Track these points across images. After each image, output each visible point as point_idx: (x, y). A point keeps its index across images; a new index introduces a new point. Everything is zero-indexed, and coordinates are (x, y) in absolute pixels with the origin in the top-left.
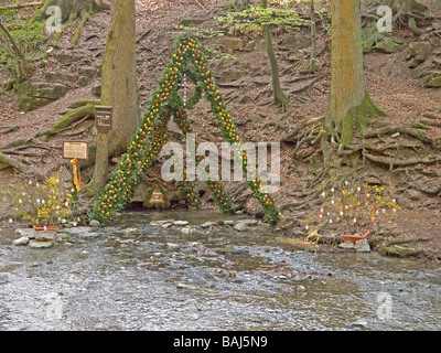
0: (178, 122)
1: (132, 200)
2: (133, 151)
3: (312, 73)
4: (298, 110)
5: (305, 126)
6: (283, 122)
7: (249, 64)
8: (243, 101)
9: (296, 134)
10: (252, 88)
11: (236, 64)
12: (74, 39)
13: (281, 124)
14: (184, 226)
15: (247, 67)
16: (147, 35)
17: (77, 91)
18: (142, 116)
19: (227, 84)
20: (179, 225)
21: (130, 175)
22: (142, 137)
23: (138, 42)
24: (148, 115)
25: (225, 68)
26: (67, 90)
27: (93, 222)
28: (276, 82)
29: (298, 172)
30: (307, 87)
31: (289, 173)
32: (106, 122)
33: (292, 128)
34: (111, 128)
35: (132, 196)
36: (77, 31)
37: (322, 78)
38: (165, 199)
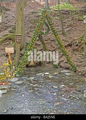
3: (71, 26)
4: (69, 36)
5: (74, 40)
9: (72, 42)
12: (2, 17)
13: (66, 40)
17: (4, 32)
22: (32, 45)
24: (34, 37)
26: (1, 31)
29: (75, 54)
30: (70, 29)
31: (72, 54)
33: (70, 41)
34: (21, 42)
36: (2, 15)
37: (73, 27)
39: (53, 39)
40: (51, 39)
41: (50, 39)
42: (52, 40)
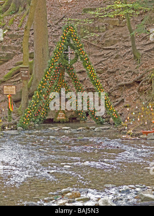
0: (69, 73)
1: (47, 118)
2: (40, 90)
4: (147, 62)
6: (136, 70)
7: (122, 34)
8: (116, 58)
9: (142, 77)
10: (122, 49)
11: (114, 35)
12: (20, 24)
14: (67, 129)
15: (120, 37)
16: (62, 19)
17: (19, 56)
18: (45, 70)
19: (108, 47)
20: (65, 129)
21: (39, 103)
22: (44, 82)
23: (57, 24)
24: (48, 70)
25: (107, 38)
26: (14, 55)
27: (19, 128)
28: (134, 46)
31: (135, 100)
32: (26, 74)
33: (141, 73)
34: (28, 77)
35: (47, 115)
36: (22, 19)
38: (66, 117)
39: (111, 71)
40: (108, 70)
41: (106, 69)
42: (111, 73)
